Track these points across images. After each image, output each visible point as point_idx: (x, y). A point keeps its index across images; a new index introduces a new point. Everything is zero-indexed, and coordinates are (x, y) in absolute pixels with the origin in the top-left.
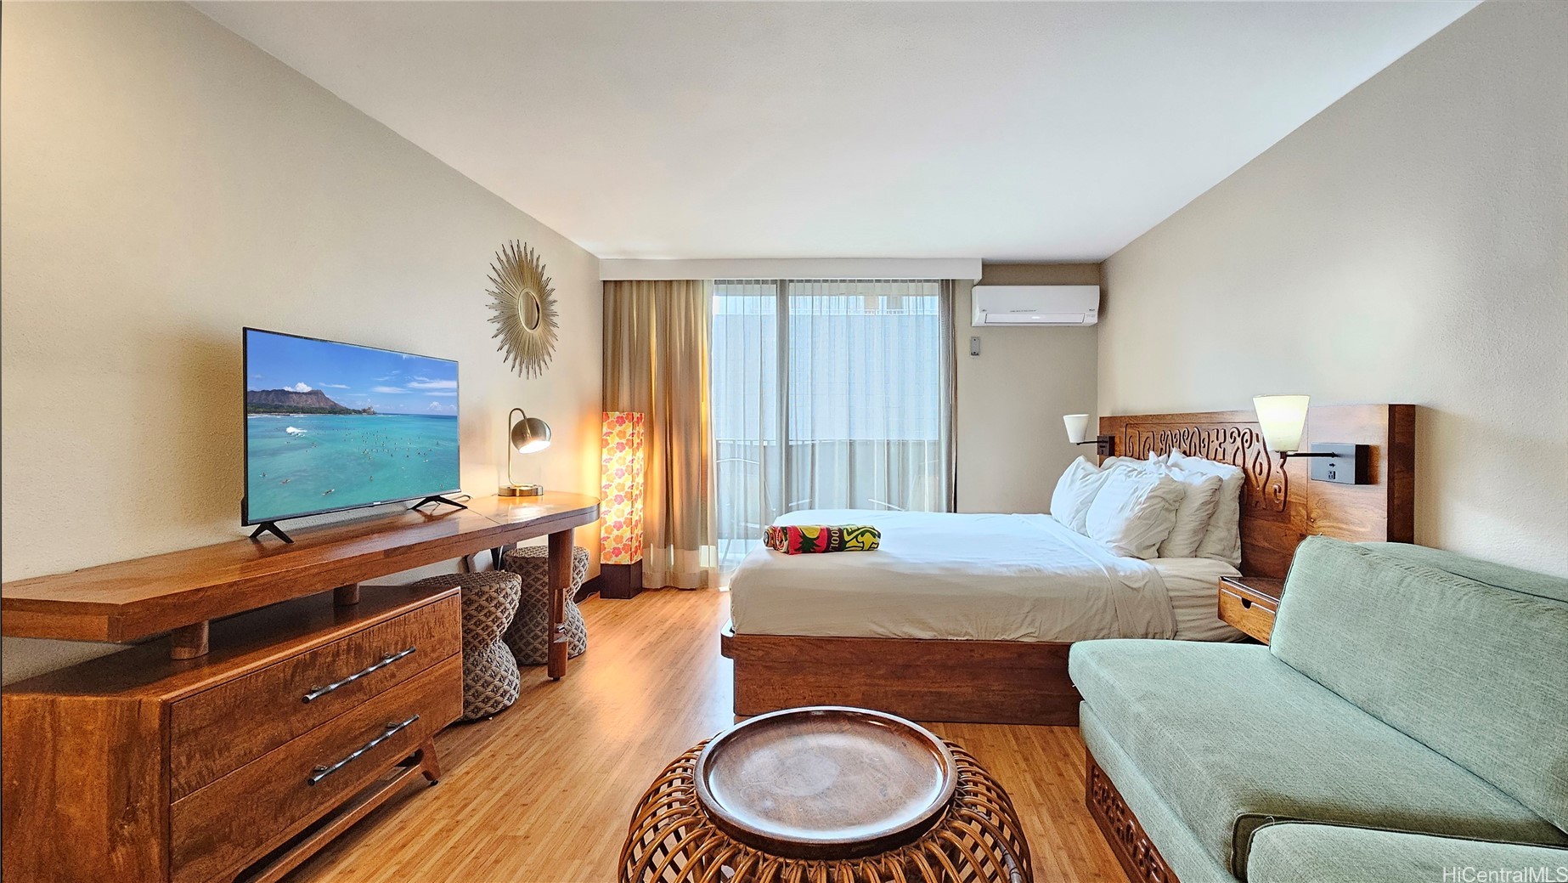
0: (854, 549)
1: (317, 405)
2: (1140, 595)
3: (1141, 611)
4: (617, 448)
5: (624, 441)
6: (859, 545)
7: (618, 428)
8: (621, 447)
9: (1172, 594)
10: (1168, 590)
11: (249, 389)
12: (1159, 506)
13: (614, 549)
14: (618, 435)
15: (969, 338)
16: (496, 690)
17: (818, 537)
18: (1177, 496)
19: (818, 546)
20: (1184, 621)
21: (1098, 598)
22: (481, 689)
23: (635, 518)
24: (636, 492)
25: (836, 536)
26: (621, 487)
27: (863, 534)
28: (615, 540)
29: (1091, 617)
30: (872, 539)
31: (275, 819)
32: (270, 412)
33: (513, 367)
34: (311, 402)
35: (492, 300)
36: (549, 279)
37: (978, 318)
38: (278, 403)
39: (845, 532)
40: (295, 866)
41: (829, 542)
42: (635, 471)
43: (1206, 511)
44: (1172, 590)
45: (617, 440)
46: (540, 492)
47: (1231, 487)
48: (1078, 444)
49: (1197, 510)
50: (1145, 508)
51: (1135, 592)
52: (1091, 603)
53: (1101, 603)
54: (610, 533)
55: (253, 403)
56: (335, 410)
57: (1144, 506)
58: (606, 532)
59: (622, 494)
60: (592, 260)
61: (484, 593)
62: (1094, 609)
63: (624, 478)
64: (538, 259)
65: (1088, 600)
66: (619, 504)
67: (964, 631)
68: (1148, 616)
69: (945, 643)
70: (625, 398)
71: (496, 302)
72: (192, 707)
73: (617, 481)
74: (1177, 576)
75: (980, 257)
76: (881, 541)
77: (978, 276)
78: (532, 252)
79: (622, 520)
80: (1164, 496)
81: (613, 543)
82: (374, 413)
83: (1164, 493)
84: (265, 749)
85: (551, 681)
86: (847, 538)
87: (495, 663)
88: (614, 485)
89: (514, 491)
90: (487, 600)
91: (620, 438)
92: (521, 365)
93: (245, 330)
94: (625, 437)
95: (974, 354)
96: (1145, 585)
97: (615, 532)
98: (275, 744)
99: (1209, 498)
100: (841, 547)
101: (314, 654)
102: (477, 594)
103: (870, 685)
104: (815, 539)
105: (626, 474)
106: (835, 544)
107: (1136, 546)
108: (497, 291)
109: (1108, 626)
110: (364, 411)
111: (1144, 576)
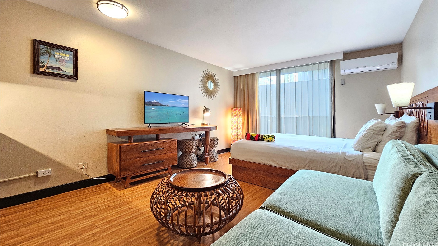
0: (266, 141)
1: (158, 104)
2: (351, 163)
3: (351, 168)
4: (234, 116)
5: (236, 115)
6: (267, 140)
7: (235, 112)
8: (235, 116)
9: (366, 164)
10: (364, 163)
11: (145, 101)
12: (372, 133)
13: (234, 141)
14: (235, 113)
15: (340, 80)
16: (190, 163)
17: (255, 137)
18: (381, 129)
19: (255, 139)
20: (370, 175)
21: (334, 162)
22: (187, 162)
23: (238, 134)
24: (238, 127)
25: (260, 137)
26: (235, 126)
27: (269, 137)
28: (234, 138)
29: (331, 168)
30: (272, 139)
31: (137, 170)
32: (149, 105)
33: (206, 97)
34: (156, 104)
35: (200, 83)
36: (217, 78)
37: (342, 72)
38: (150, 104)
39: (264, 136)
40: (141, 179)
41: (258, 138)
42: (238, 122)
43: (395, 135)
44: (366, 163)
45: (234, 115)
46: (209, 125)
47: (411, 126)
48: (382, 114)
49: (390, 135)
50: (366, 133)
51: (349, 162)
52: (331, 163)
53: (335, 164)
54: (233, 137)
55: (146, 104)
56: (161, 105)
57: (366, 132)
58: (232, 137)
59: (236, 128)
60: (230, 72)
61: (188, 143)
62: (332, 165)
63: (236, 124)
64: (213, 73)
65: (329, 162)
66: (235, 130)
67: (287, 166)
68: (353, 171)
69: (281, 168)
70: (238, 105)
71: (202, 83)
72: (124, 148)
73: (234, 124)
74: (372, 159)
75: (342, 51)
76: (276, 140)
77: (341, 57)
78: (211, 72)
79: (235, 134)
80: (374, 129)
81: (234, 139)
82: (169, 106)
83: (375, 128)
84: (136, 158)
85: (205, 165)
86: (264, 137)
87: (191, 158)
88: (234, 125)
89: (203, 124)
90: (188, 144)
91: (235, 114)
92: (208, 97)
93: (145, 91)
94: (236, 114)
95: (342, 85)
96: (354, 160)
97: (234, 137)
98: (137, 158)
99: (396, 130)
100: (262, 140)
101: (145, 145)
102: (187, 143)
103: (262, 177)
104: (254, 137)
105: (236, 123)
106: (260, 139)
107: (361, 147)
108: (202, 81)
109: (337, 172)
110: (167, 106)
111: (355, 156)
